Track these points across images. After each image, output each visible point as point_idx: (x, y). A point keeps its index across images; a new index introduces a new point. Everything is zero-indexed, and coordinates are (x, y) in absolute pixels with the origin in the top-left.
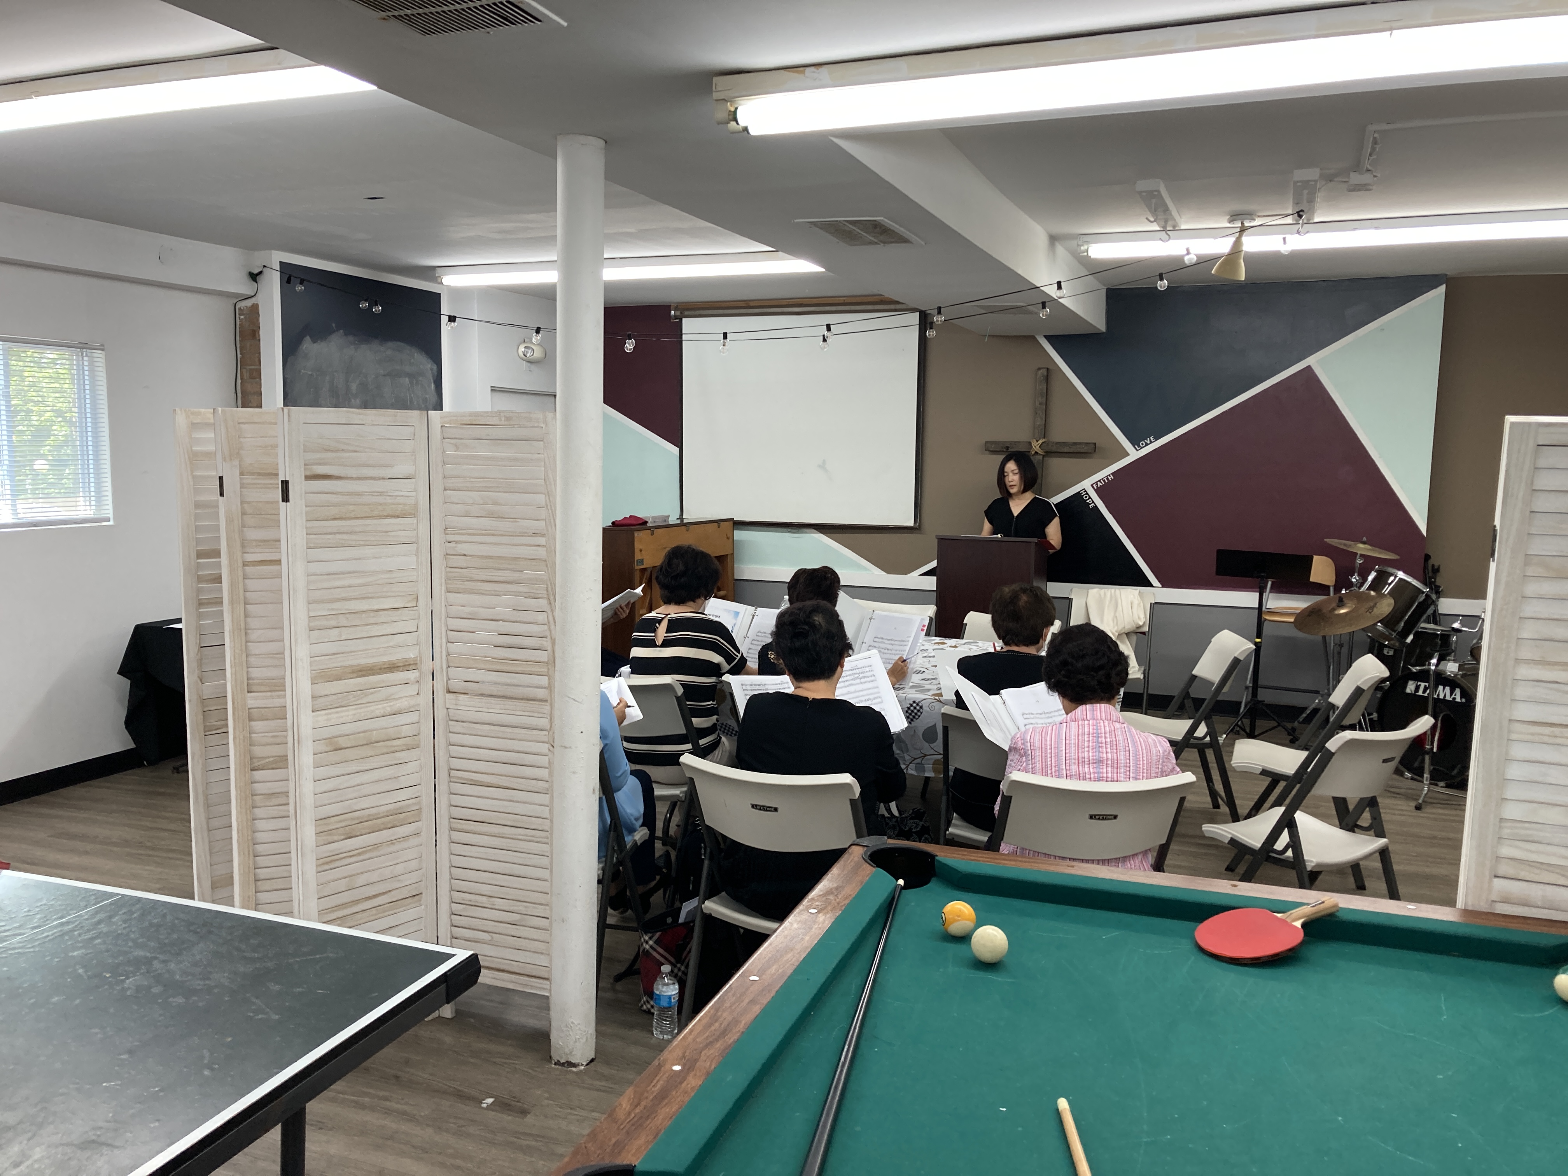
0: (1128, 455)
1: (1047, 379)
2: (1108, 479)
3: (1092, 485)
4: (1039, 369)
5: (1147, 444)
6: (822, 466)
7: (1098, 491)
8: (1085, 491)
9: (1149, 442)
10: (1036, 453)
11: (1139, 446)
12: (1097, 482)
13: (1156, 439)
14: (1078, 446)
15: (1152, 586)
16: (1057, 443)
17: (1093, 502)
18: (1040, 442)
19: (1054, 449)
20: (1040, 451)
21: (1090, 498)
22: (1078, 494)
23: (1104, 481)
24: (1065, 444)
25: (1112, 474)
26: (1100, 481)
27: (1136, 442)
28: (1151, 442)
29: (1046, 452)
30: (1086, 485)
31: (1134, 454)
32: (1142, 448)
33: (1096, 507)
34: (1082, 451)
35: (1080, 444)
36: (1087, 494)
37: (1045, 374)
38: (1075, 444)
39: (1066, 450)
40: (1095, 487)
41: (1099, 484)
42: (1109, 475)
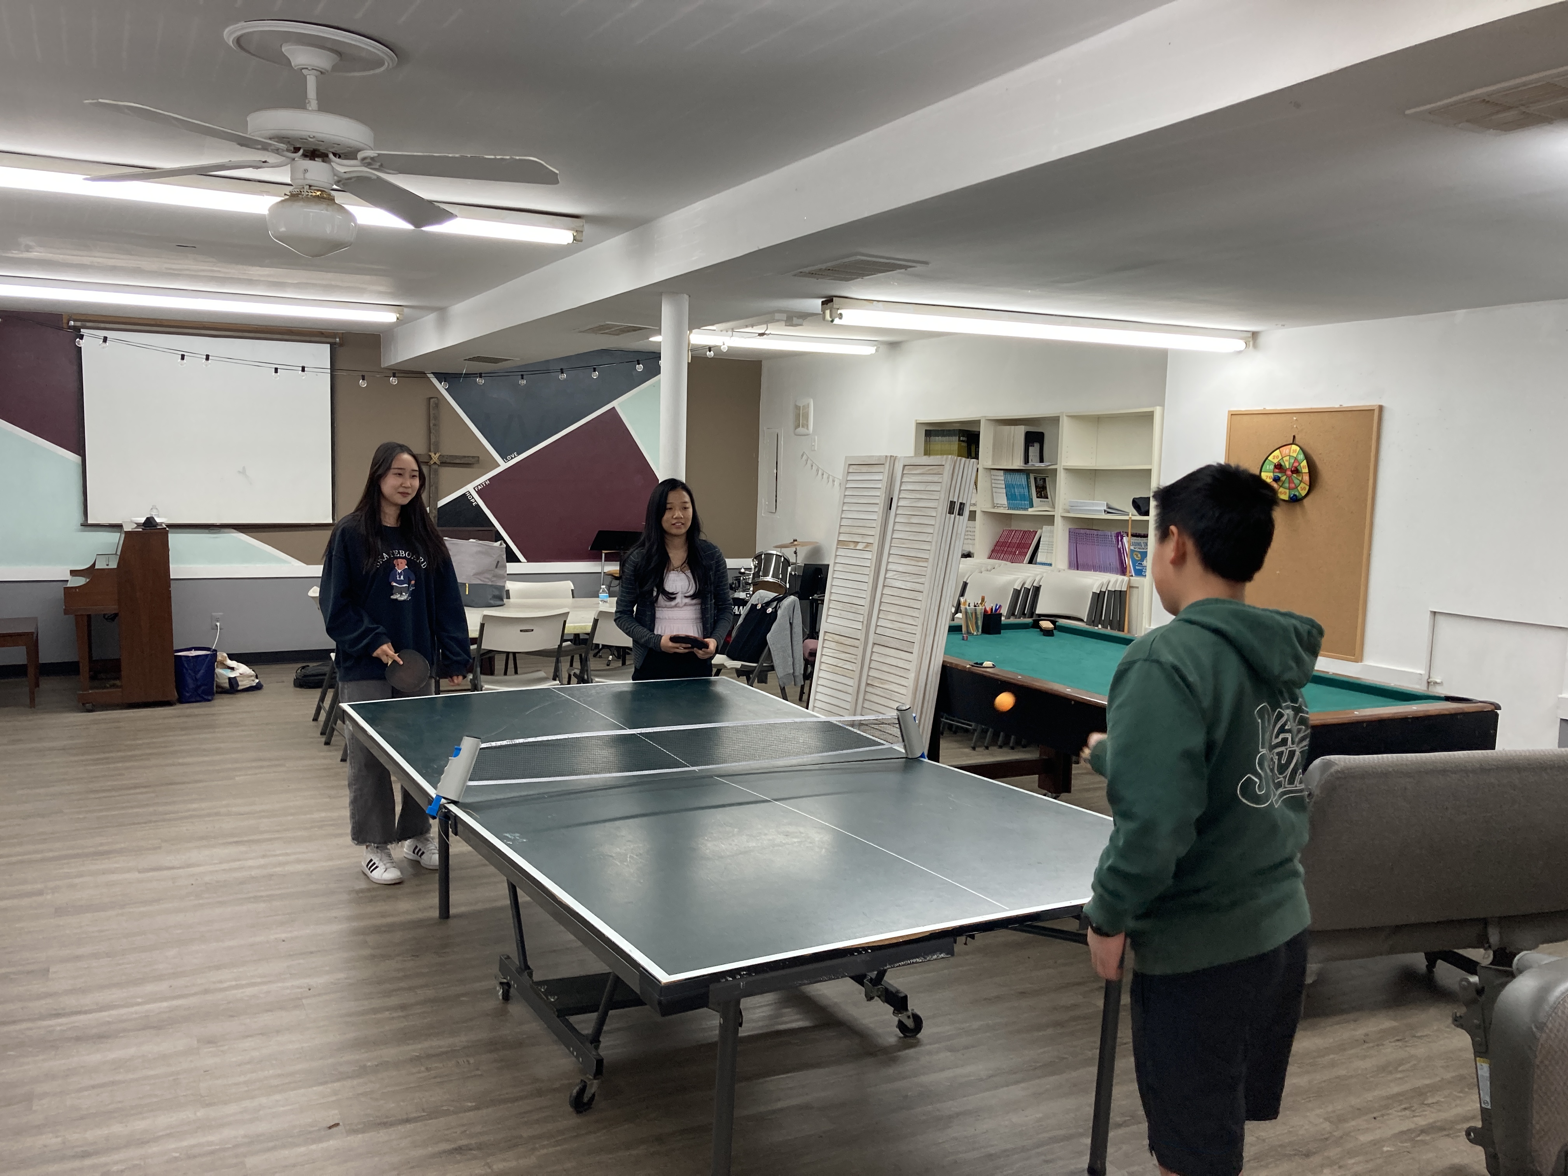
0: (499, 466)
1: (437, 405)
2: (485, 483)
3: (474, 488)
4: (431, 398)
5: (512, 458)
6: (243, 472)
7: (479, 492)
8: (469, 493)
9: (513, 456)
10: (435, 462)
11: (507, 459)
12: (477, 486)
13: (518, 454)
14: (467, 459)
15: (520, 562)
16: (450, 456)
17: (475, 501)
18: (437, 455)
19: (448, 461)
20: (438, 462)
21: (473, 498)
22: (464, 495)
23: (483, 485)
24: (457, 457)
25: (488, 479)
26: (479, 485)
27: (504, 457)
28: (515, 457)
29: (442, 463)
30: (470, 488)
31: (503, 465)
32: (509, 460)
33: (478, 505)
34: (466, 462)
35: (468, 457)
36: (471, 495)
37: (437, 402)
38: (465, 457)
39: (458, 461)
40: (477, 489)
41: (480, 487)
42: (486, 480)
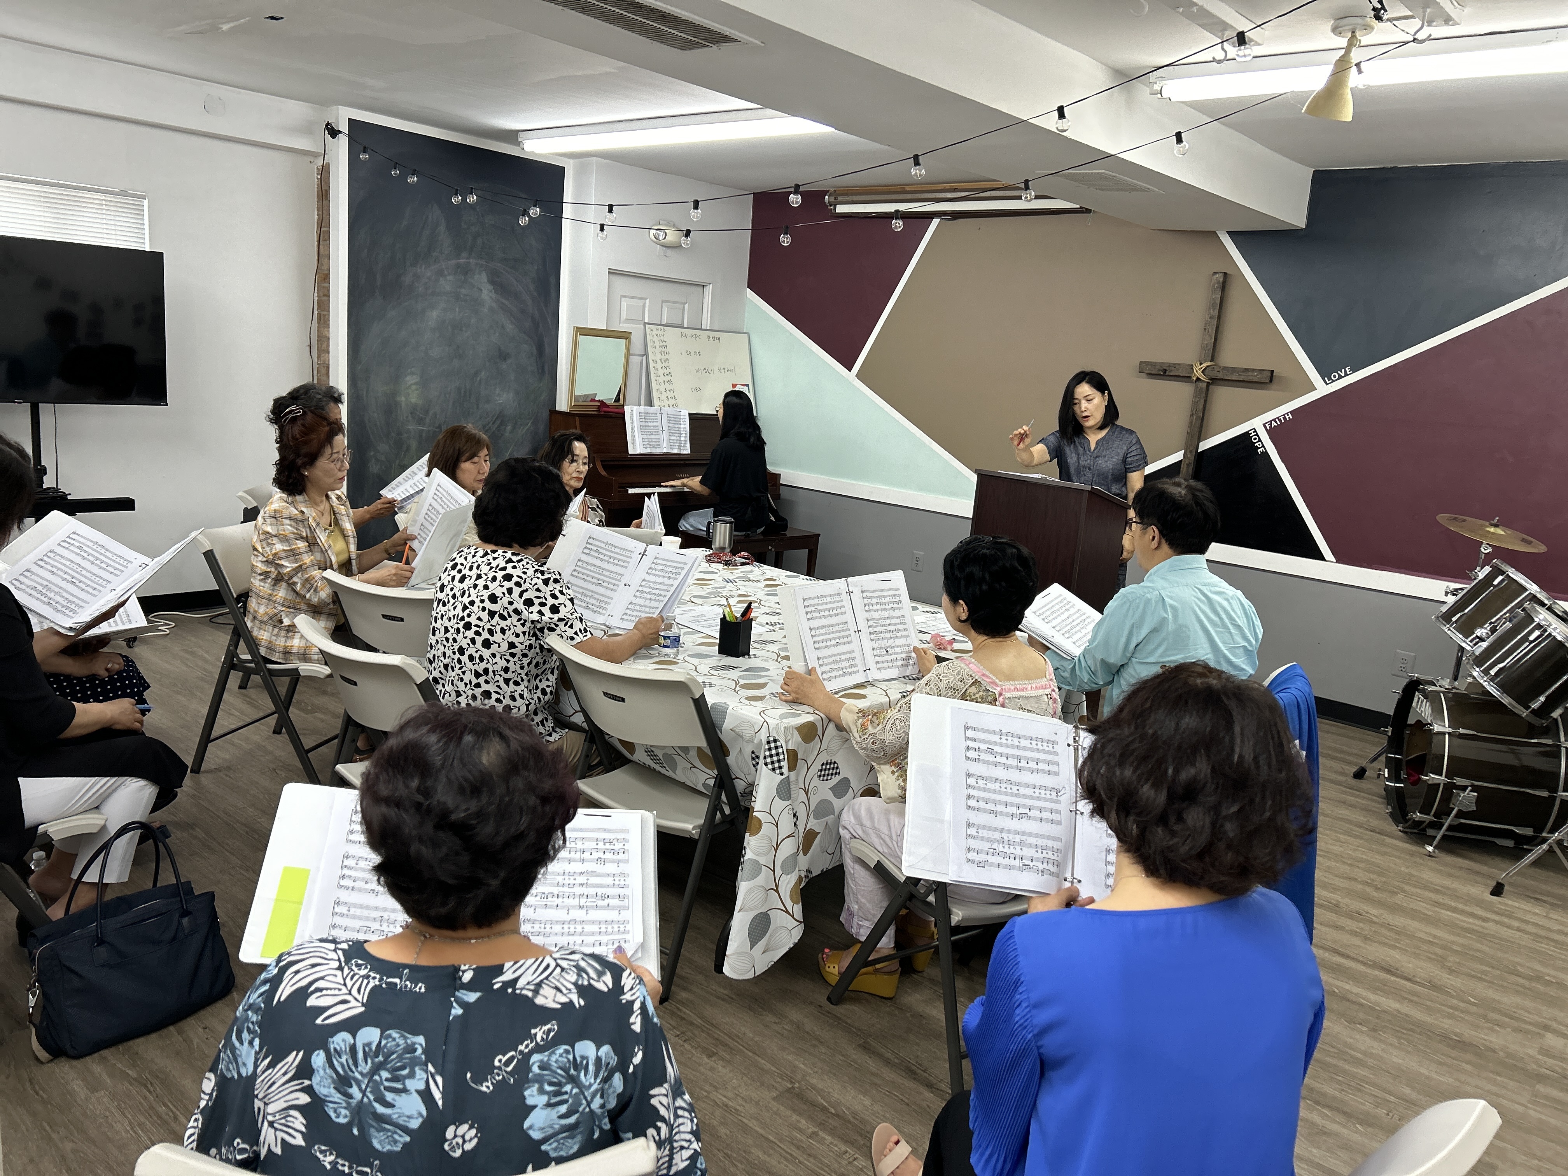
0: (1315, 389)
1: (1224, 285)
2: (1285, 418)
3: (1264, 425)
4: (1215, 273)
5: (1340, 377)
7: (1273, 433)
8: (1255, 432)
9: (1343, 375)
10: (1198, 378)
11: (1330, 379)
12: (1270, 422)
13: (1354, 371)
14: (1250, 373)
15: (1325, 560)
16: (1225, 368)
17: (1263, 446)
18: (1204, 365)
19: (1220, 376)
21: (1260, 440)
22: (1247, 434)
23: (1280, 420)
24: (1234, 370)
25: (1291, 412)
26: (1274, 420)
27: (1326, 375)
28: (1346, 375)
29: (1212, 379)
30: (1257, 424)
31: (1322, 389)
32: (1333, 381)
33: (1266, 453)
34: (1255, 379)
35: (1254, 370)
36: (1257, 435)
37: (1221, 280)
38: (1247, 370)
39: (1235, 377)
40: (1268, 427)
41: (1274, 424)
42: (1287, 414)
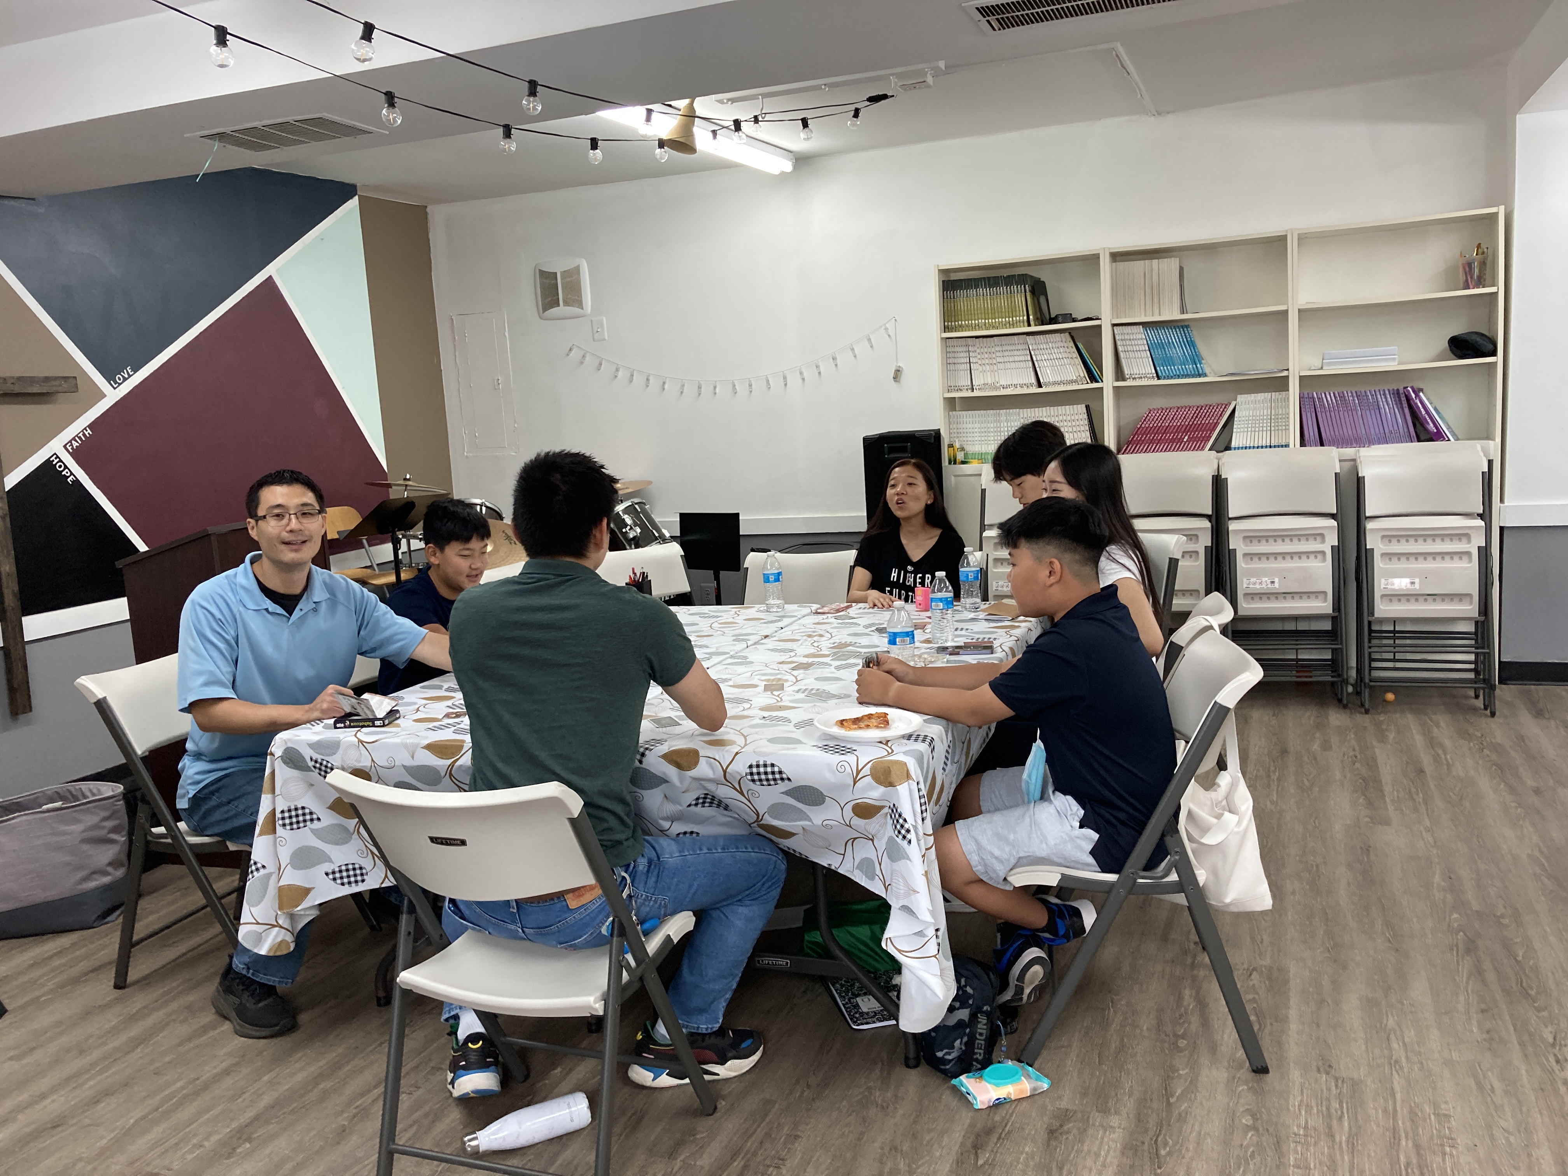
0: (105, 396)
2: (84, 435)
3: (65, 446)
5: (125, 379)
7: (76, 454)
8: (57, 457)
9: (126, 376)
11: (116, 382)
12: (70, 441)
13: (135, 370)
14: (54, 383)
16: (20, 379)
17: (72, 474)
21: (66, 467)
22: (48, 462)
23: (80, 438)
24: (32, 380)
25: (88, 426)
26: (74, 439)
27: (110, 376)
28: (130, 376)
30: (57, 448)
31: (112, 395)
32: (120, 384)
33: (77, 482)
35: (56, 378)
36: (61, 461)
38: (47, 379)
39: (36, 389)
40: (70, 448)
41: (75, 444)
42: (85, 429)
